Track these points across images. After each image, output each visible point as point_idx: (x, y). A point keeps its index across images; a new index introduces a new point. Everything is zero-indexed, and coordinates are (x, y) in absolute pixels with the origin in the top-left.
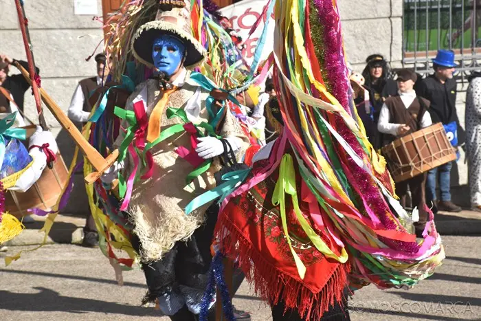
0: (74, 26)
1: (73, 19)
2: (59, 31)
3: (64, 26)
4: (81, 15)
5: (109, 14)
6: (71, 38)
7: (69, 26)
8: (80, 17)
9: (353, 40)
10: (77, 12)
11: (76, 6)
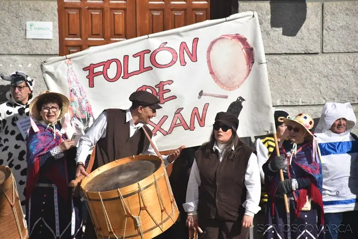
0: (25, 51)
1: (23, 44)
2: (7, 57)
3: (14, 52)
4: (33, 39)
5: (66, 39)
6: (20, 66)
7: (19, 52)
8: (32, 41)
9: (352, 76)
10: (29, 36)
11: (28, 28)
